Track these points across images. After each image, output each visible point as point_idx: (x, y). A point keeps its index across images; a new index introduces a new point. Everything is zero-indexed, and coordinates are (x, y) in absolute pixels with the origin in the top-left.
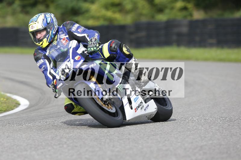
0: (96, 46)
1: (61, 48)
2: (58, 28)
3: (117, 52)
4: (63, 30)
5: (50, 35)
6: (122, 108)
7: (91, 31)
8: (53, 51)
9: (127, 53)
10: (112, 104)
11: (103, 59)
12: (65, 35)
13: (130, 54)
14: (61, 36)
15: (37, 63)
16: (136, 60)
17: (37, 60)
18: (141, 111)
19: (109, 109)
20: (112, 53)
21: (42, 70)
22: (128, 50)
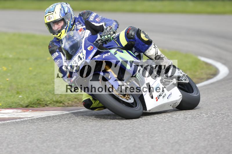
1: (78, 39)
3: (134, 39)
5: (68, 26)
6: (141, 98)
8: (69, 43)
9: (146, 39)
11: (120, 48)
12: (82, 26)
13: (149, 40)
15: (52, 56)
16: (156, 46)
17: (52, 52)
18: (163, 100)
19: (127, 100)
20: (130, 41)
21: (58, 64)
22: (146, 36)
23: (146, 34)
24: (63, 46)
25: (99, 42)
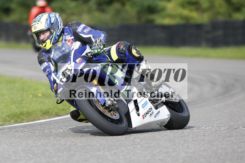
0: (100, 48)
1: (66, 50)
2: (63, 29)
3: (125, 54)
4: (69, 31)
5: (54, 36)
7: (97, 31)
8: (58, 54)
10: (115, 110)
11: (110, 62)
12: (71, 37)
13: (140, 56)
14: (66, 37)
15: (41, 66)
16: (147, 63)
17: (41, 62)
18: (150, 118)
19: (112, 116)
20: (121, 56)
21: (47, 74)
22: (138, 52)
23: (138, 49)
24: (52, 56)
25: (89, 54)
